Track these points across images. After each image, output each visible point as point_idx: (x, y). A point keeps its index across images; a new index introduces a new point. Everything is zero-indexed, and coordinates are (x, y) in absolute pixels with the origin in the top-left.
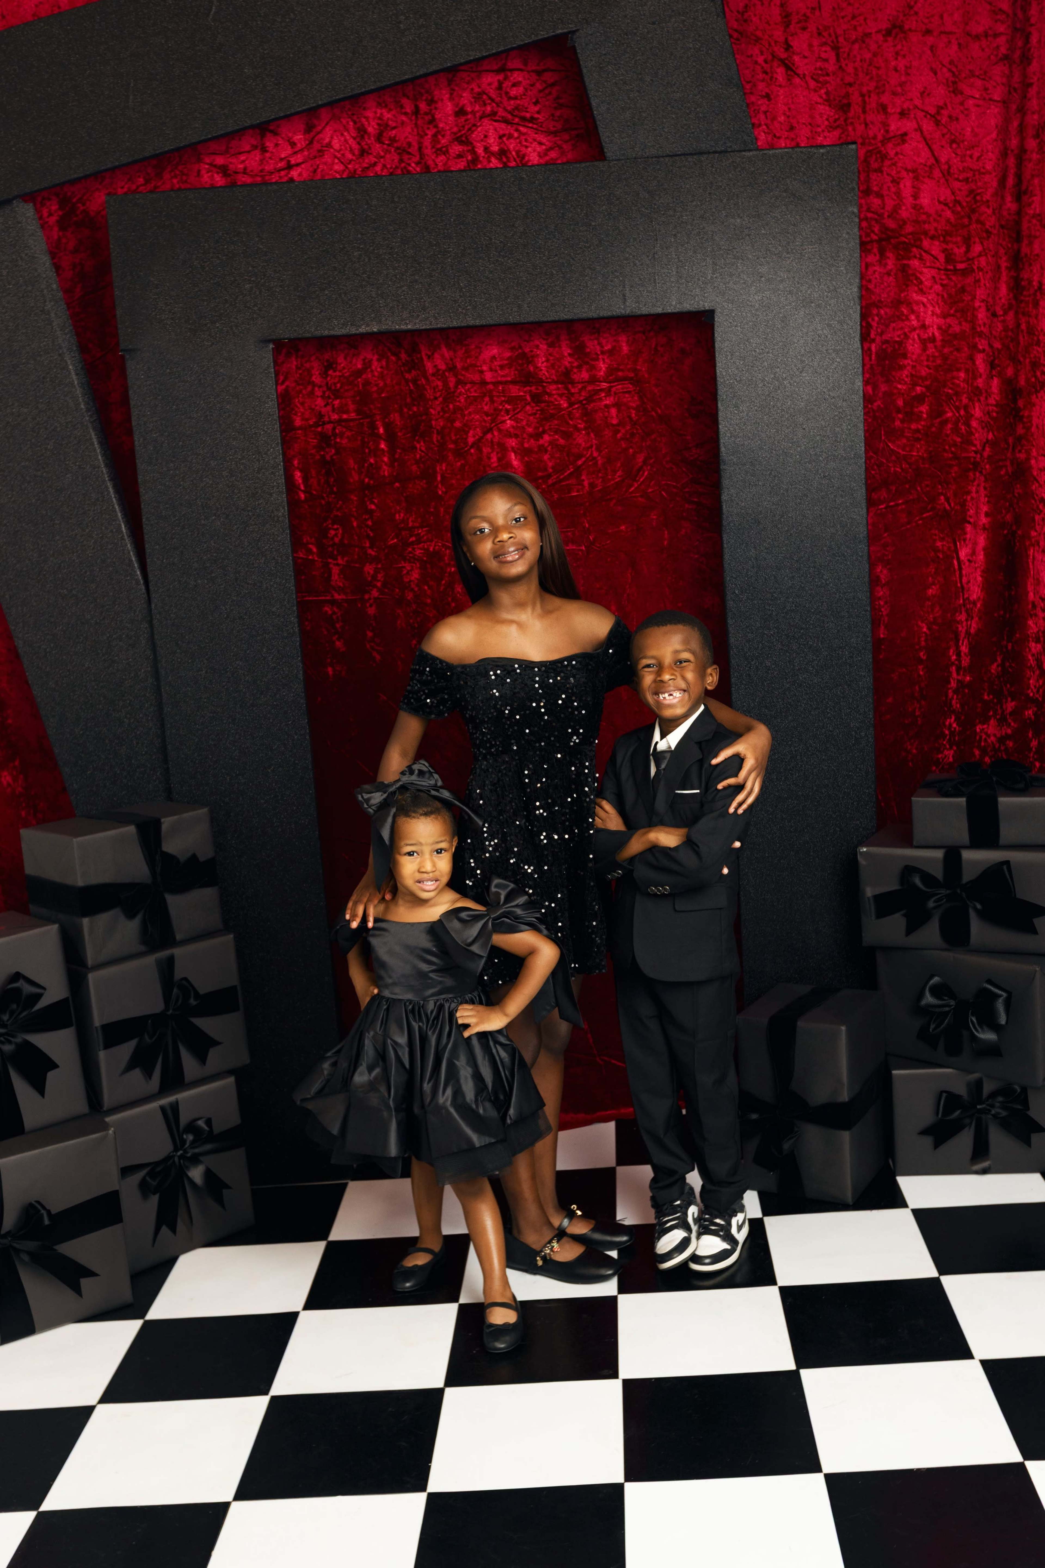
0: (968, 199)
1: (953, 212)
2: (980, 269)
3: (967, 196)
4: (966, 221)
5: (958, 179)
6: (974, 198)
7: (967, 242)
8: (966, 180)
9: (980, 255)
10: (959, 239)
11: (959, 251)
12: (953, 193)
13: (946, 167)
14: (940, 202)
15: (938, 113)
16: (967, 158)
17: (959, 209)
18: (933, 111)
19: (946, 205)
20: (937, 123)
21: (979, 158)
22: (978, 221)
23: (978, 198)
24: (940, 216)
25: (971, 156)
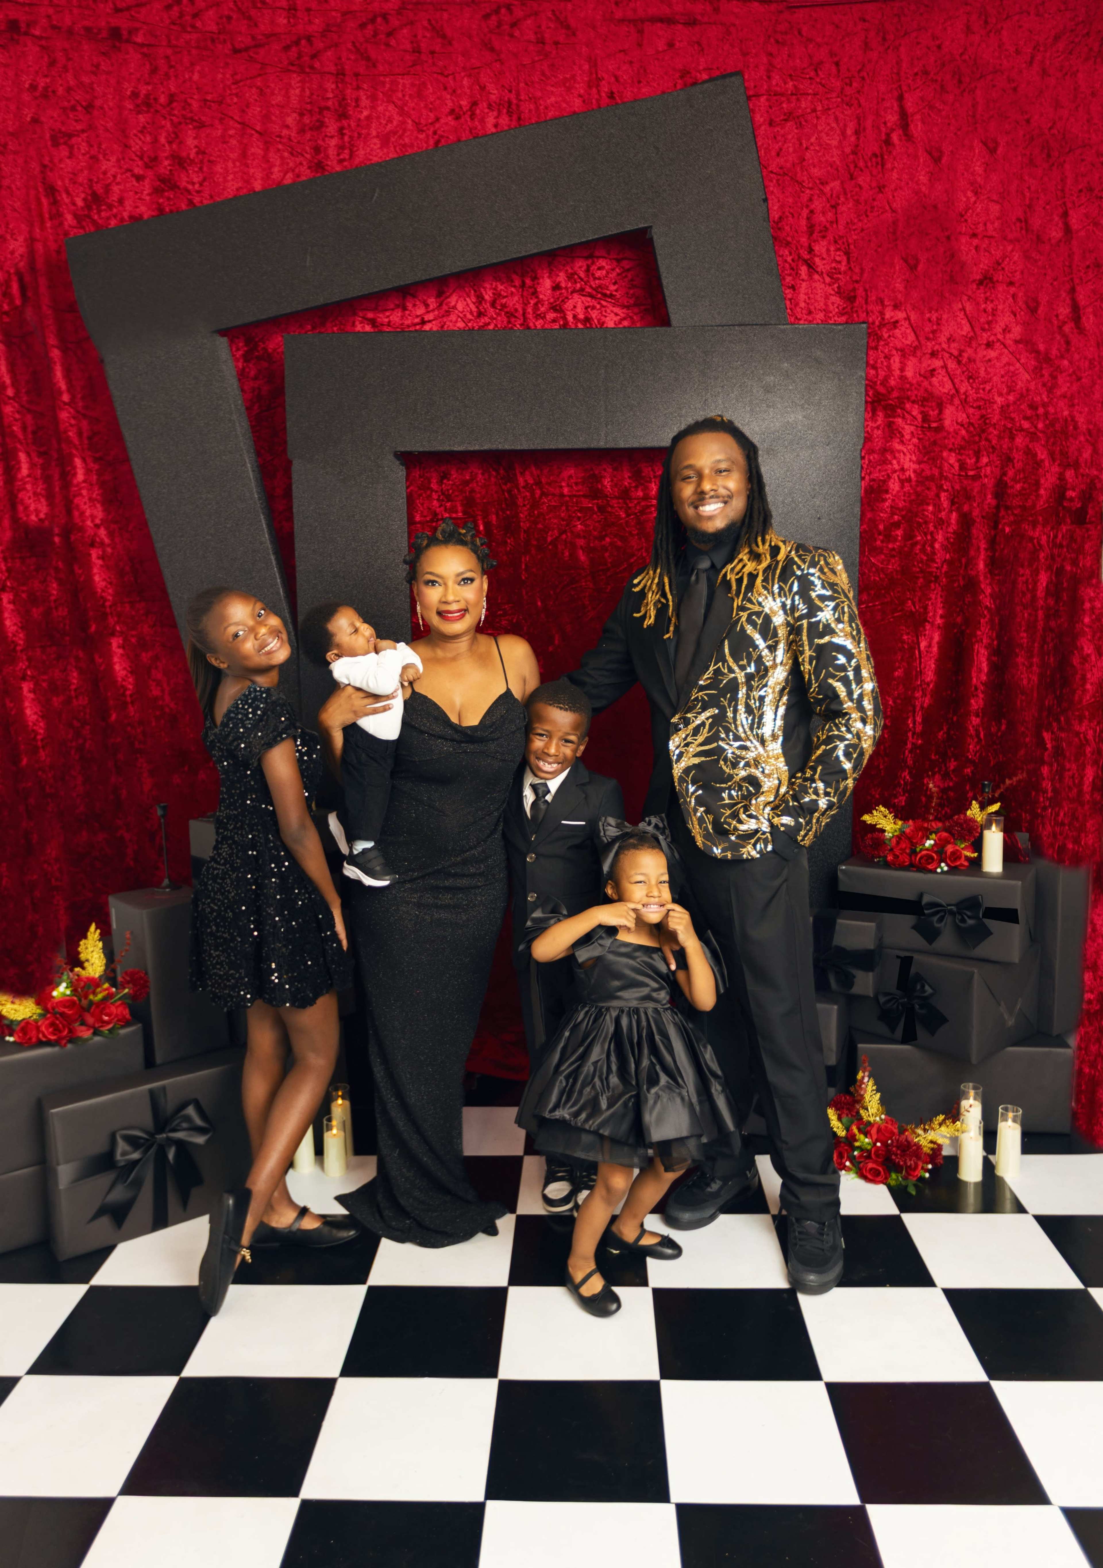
0: (980, 422)
1: (967, 431)
2: (986, 476)
3: (979, 420)
4: (977, 439)
5: (972, 407)
6: (984, 421)
7: (978, 455)
8: (979, 408)
9: (987, 465)
10: (971, 452)
11: (970, 461)
12: (968, 417)
13: (964, 397)
14: (957, 423)
15: (960, 355)
16: (981, 391)
17: (972, 429)
18: (955, 353)
19: (962, 425)
20: (959, 362)
21: (990, 391)
22: (987, 440)
23: (987, 421)
24: (957, 434)
25: (984, 389)
